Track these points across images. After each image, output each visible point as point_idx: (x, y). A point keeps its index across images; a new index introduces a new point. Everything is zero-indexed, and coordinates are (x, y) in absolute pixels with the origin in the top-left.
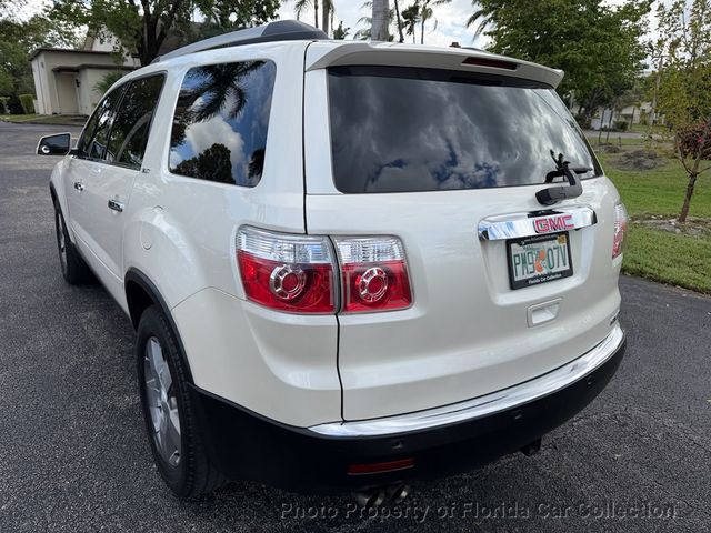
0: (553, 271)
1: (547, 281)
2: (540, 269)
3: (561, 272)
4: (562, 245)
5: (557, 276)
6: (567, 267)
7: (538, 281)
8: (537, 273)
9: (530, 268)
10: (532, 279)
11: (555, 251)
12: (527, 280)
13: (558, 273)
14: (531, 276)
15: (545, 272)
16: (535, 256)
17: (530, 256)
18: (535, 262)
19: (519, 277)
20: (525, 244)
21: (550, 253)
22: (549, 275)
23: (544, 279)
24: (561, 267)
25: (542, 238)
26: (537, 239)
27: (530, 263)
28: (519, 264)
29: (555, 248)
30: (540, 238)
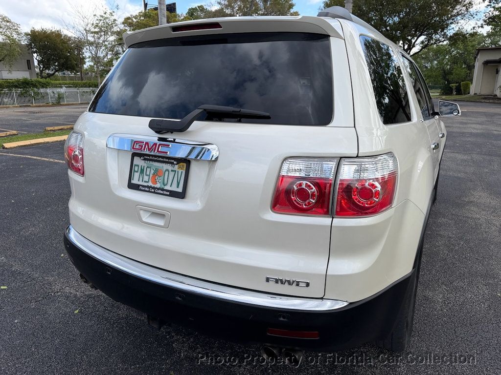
0: (166, 188)
1: (154, 192)
2: (154, 182)
3: (170, 192)
4: (180, 171)
5: (165, 193)
6: (180, 190)
7: (147, 189)
8: (150, 184)
9: (146, 178)
10: (144, 186)
11: (172, 174)
12: (139, 186)
13: (167, 191)
14: (146, 184)
15: (158, 185)
16: (152, 172)
17: (148, 169)
18: (151, 176)
19: (135, 181)
20: (145, 159)
21: (167, 173)
22: (159, 189)
23: (153, 190)
24: (174, 188)
25: (161, 159)
26: (155, 159)
27: (146, 175)
28: (137, 172)
29: (172, 171)
30: (159, 159)
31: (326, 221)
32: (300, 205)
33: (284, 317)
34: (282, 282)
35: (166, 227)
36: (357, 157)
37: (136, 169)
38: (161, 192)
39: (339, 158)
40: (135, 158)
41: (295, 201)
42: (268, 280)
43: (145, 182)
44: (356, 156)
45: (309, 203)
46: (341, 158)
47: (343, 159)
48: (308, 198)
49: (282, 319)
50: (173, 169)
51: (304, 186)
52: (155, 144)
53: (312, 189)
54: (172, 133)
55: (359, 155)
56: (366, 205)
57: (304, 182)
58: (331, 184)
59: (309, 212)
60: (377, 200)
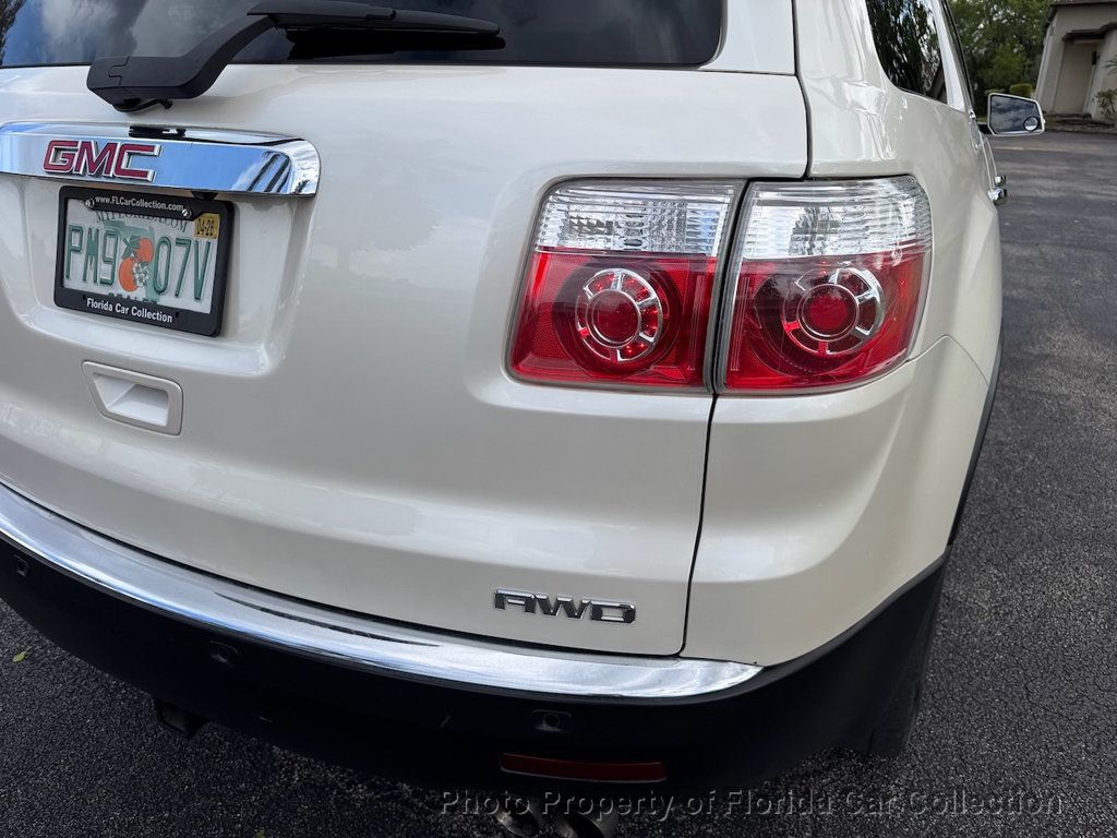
0: (167, 300)
1: (128, 317)
2: (129, 284)
3: (176, 313)
4: (203, 241)
5: (159, 316)
6: (204, 306)
7: (107, 307)
8: (118, 290)
9: (105, 271)
10: (98, 297)
12: (84, 295)
13: (166, 310)
14: (104, 291)
15: (140, 294)
16: (122, 247)
17: (111, 241)
18: (119, 261)
19: (74, 282)
20: (97, 207)
21: (164, 249)
22: (141, 305)
23: (124, 310)
24: (186, 302)
25: (142, 203)
26: (127, 203)
27: (107, 261)
28: (77, 251)
29: (180, 242)
30: (139, 204)
31: (690, 407)
32: (605, 352)
33: (551, 722)
34: (547, 608)
35: (174, 430)
36: (806, 177)
37: (76, 244)
38: (149, 315)
39: (743, 183)
40: (73, 205)
41: (589, 338)
42: (500, 601)
43: (103, 282)
44: (800, 173)
45: (634, 345)
46: (751, 180)
47: (755, 186)
48: (633, 331)
49: (545, 727)
50: (182, 235)
51: (618, 287)
52: (111, 147)
53: (647, 294)
54: (168, 105)
55: (814, 172)
56: (828, 352)
57: (619, 273)
58: (710, 278)
59: (634, 377)
60: (867, 333)
